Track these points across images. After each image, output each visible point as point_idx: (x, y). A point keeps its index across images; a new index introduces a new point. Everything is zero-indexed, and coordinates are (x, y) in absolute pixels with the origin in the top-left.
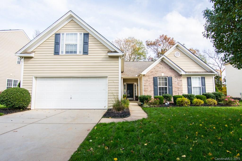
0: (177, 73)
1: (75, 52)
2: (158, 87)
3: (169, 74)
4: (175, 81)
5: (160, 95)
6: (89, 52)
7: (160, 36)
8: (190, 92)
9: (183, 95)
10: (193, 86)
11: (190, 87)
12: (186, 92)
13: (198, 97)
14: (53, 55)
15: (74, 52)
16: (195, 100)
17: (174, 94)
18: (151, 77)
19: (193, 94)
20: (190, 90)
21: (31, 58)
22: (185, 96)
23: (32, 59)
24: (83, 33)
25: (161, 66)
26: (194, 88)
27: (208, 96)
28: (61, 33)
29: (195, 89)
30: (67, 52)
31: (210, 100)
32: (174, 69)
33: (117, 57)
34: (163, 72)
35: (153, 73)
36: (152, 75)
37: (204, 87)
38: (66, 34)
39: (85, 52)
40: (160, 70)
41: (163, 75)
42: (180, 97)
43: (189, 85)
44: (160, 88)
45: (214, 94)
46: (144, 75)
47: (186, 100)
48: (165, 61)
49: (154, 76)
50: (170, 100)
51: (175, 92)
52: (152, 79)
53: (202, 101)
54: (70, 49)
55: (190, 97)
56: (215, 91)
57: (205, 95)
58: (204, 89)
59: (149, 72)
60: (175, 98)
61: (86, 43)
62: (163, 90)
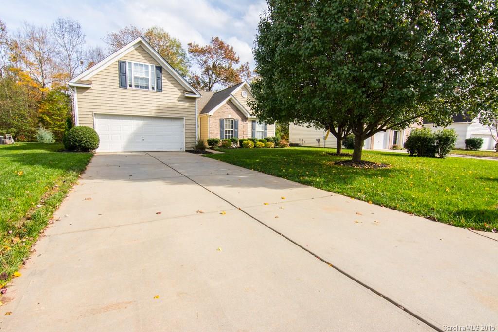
0: (244, 115)
1: (147, 87)
2: (225, 129)
3: (236, 117)
4: (241, 123)
5: (226, 138)
6: (163, 89)
7: (213, 38)
8: (254, 136)
9: (248, 139)
10: (256, 130)
11: (254, 131)
12: (250, 136)
13: (260, 141)
14: (118, 87)
15: (145, 87)
16: (258, 143)
17: (240, 138)
18: (217, 118)
19: (256, 137)
20: (253, 134)
21: (89, 88)
22: (250, 139)
23: (88, 91)
24: (155, 65)
25: (228, 107)
26: (257, 132)
27: (268, 140)
28: (127, 61)
29: (259, 133)
30: (136, 86)
31: (269, 143)
32: (240, 111)
33: (194, 99)
34: (230, 114)
35: (220, 114)
36: (219, 116)
37: (266, 131)
38: (135, 64)
39: (160, 89)
40: (227, 110)
41: (230, 116)
42: (246, 140)
43: (253, 128)
44: (226, 131)
45: (274, 138)
46: (210, 116)
47: (251, 143)
48: (232, 101)
49: (221, 118)
50: (236, 143)
51: (241, 135)
52: (219, 121)
53: (263, 144)
54: (140, 83)
55: (253, 140)
56: (275, 136)
57: (266, 139)
58: (266, 134)
59: (215, 112)
60: (241, 141)
61: (159, 78)
62: (229, 133)
